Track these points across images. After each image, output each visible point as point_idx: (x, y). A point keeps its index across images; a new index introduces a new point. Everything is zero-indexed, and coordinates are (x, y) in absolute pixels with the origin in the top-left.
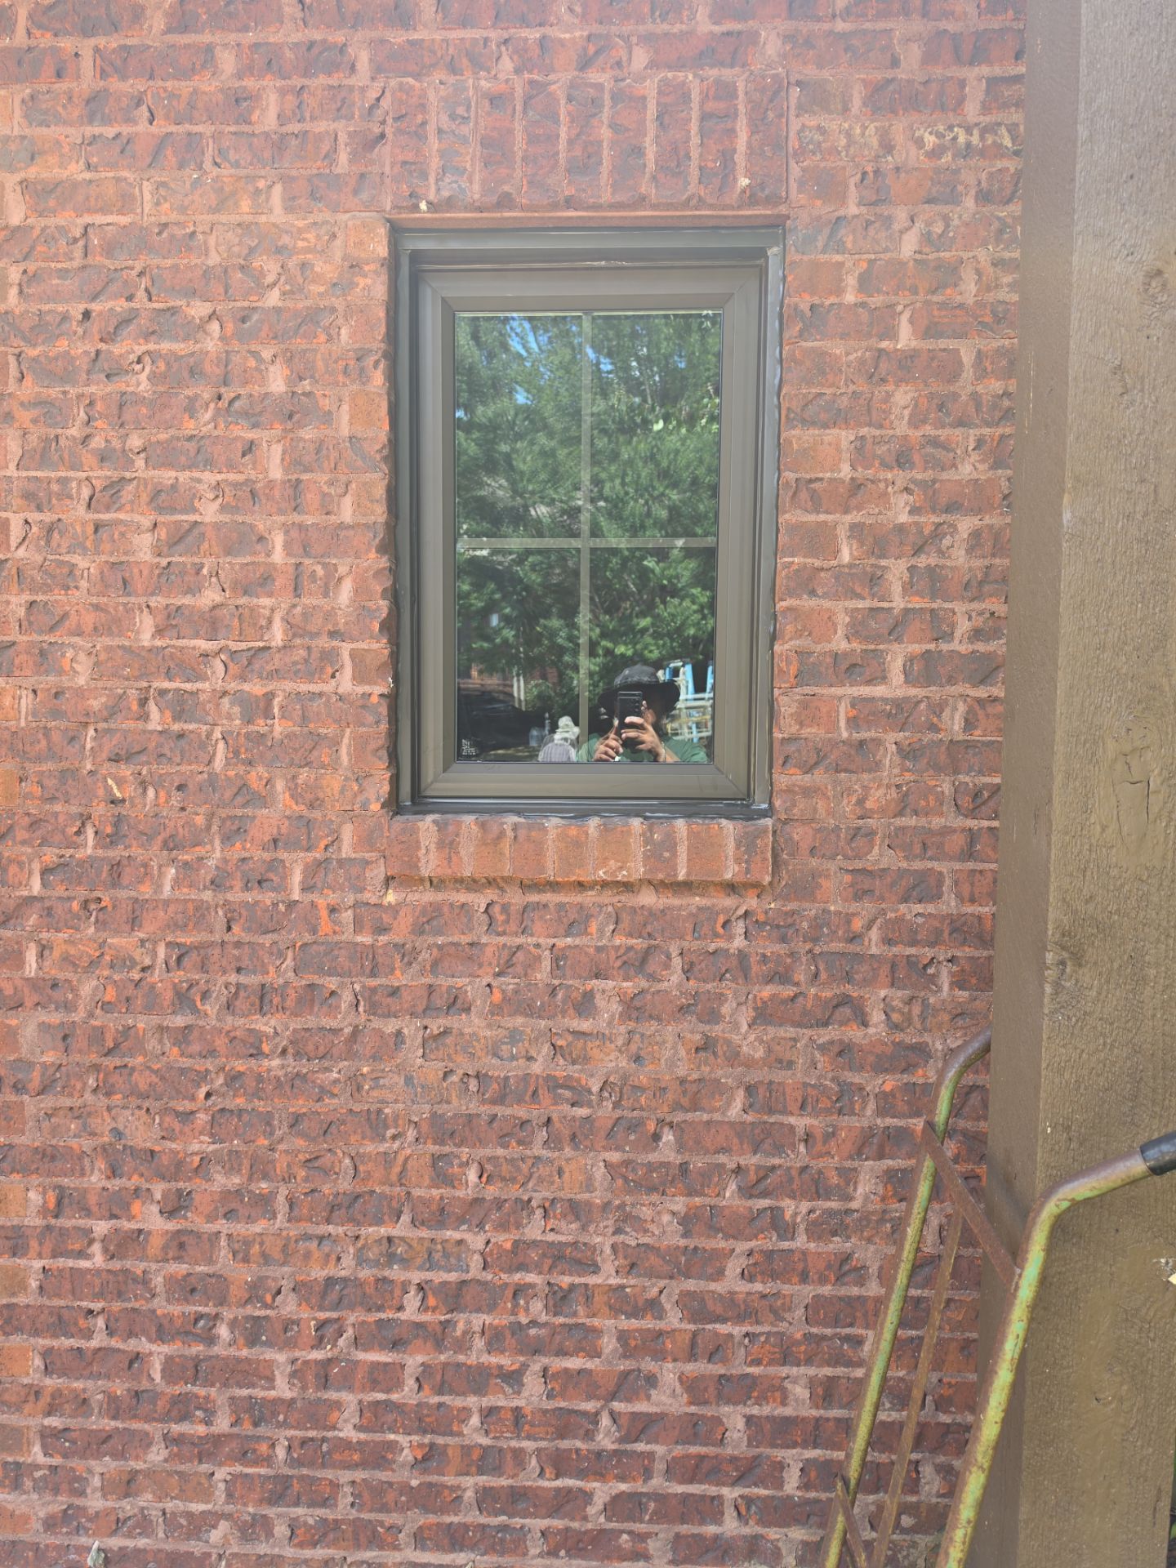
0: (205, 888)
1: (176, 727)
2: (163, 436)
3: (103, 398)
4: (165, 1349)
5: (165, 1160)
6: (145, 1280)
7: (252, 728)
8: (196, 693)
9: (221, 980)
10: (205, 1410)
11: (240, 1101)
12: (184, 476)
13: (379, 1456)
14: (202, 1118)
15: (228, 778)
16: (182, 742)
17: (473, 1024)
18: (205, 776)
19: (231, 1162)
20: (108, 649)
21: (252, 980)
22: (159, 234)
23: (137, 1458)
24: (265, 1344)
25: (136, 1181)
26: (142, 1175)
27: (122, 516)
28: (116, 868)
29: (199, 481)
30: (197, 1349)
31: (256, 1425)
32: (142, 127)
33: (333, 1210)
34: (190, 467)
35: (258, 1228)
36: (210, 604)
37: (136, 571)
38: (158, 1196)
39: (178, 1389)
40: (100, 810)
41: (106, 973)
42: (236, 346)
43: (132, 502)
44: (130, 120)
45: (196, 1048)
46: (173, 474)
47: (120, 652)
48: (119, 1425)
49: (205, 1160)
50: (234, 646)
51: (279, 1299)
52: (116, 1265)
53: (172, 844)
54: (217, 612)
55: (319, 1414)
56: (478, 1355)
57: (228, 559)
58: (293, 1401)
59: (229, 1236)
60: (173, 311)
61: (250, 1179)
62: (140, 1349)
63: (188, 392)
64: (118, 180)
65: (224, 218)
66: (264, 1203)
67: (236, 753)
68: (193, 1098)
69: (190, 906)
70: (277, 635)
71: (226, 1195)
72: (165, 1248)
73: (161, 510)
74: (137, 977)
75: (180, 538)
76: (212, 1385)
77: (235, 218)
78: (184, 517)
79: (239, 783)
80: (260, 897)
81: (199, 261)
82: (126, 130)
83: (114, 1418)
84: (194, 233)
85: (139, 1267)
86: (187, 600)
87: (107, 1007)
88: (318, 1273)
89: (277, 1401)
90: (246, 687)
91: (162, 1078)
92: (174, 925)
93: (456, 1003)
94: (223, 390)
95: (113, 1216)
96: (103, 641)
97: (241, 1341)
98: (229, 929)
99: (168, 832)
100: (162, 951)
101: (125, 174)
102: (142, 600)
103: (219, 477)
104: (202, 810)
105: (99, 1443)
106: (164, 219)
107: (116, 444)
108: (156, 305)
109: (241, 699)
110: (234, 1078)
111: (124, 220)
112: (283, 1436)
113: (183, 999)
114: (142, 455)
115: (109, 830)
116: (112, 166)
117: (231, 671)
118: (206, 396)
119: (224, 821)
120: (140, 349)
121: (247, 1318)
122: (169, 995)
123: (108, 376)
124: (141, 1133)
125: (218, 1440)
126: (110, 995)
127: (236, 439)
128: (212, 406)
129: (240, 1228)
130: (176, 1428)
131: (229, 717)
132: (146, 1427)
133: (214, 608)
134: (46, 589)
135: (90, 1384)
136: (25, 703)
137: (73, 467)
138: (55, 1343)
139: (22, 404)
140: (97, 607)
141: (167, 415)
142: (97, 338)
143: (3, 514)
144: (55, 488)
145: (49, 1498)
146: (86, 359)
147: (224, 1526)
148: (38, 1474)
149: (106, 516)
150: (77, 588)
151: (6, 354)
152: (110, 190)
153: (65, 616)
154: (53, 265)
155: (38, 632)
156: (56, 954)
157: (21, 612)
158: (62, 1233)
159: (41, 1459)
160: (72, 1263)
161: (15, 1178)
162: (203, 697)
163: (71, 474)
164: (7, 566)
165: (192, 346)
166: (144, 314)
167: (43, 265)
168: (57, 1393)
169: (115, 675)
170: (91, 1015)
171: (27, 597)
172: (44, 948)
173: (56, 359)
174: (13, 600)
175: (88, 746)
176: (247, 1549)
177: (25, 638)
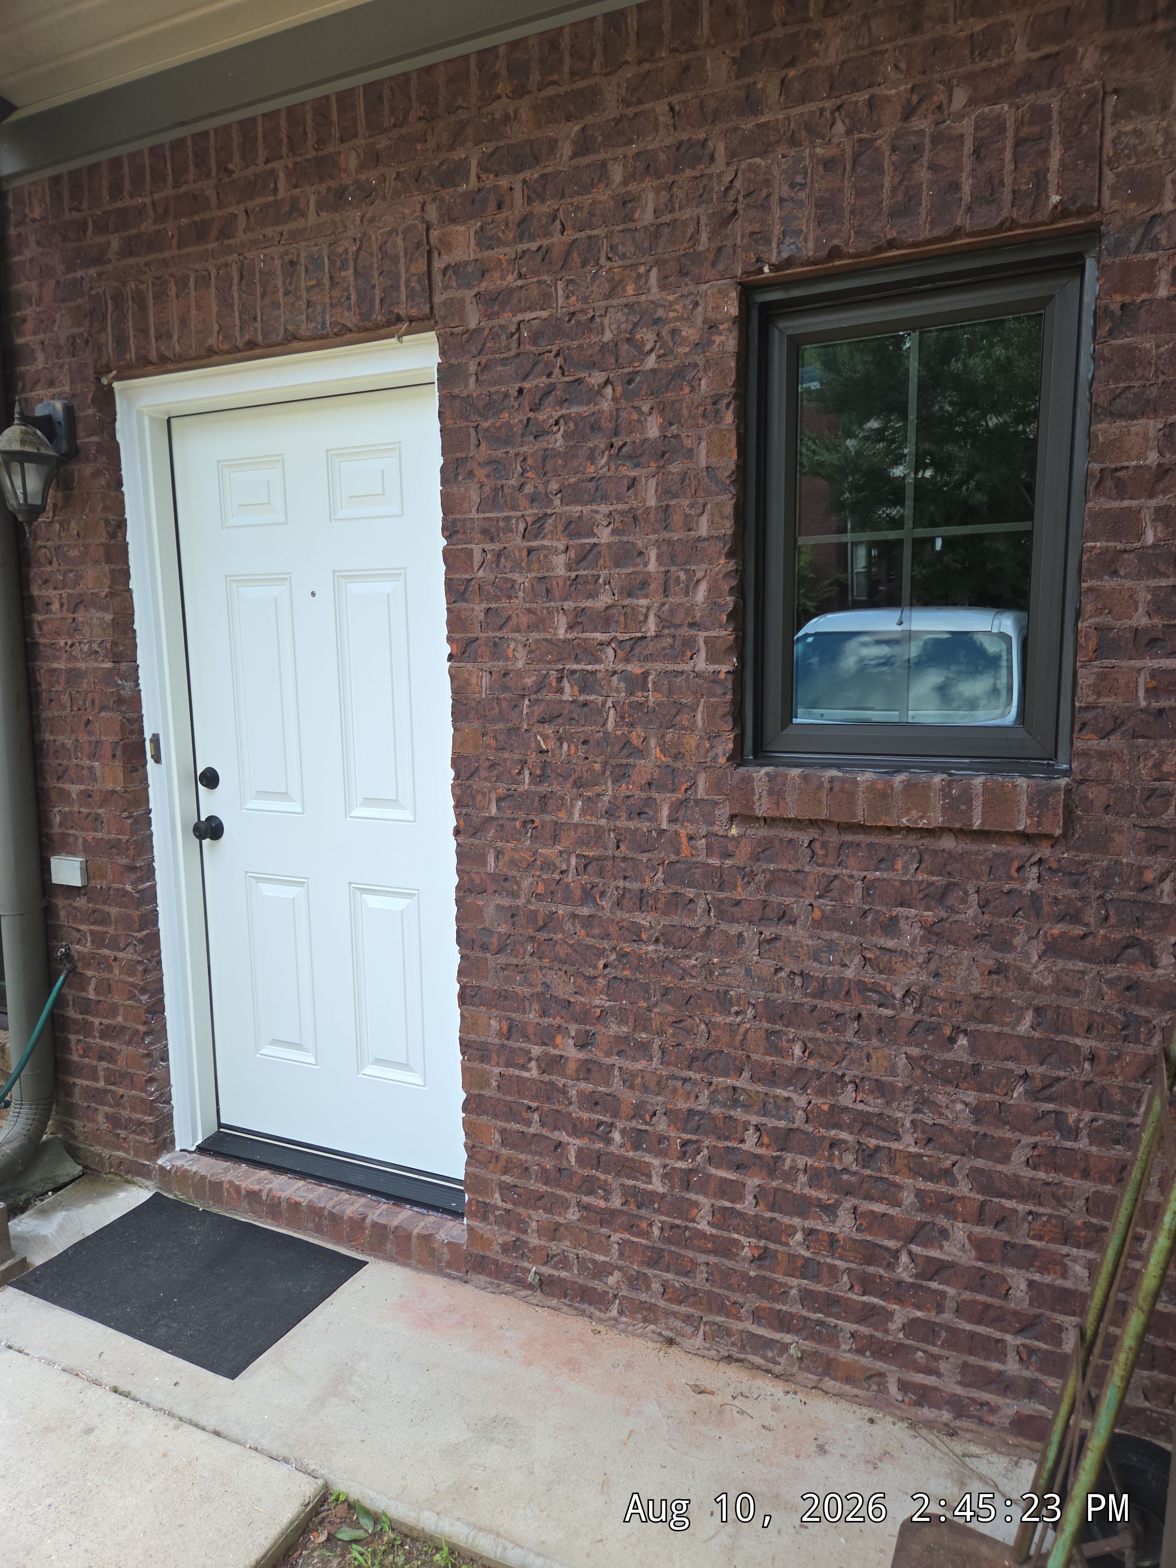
0: (602, 816)
1: (581, 698)
2: (572, 480)
3: (532, 455)
4: (578, 1142)
5: (577, 1009)
6: (564, 1091)
7: (633, 699)
8: (594, 673)
9: (613, 885)
10: (605, 1190)
11: (627, 973)
12: (587, 509)
13: (727, 1249)
14: (601, 980)
15: (616, 736)
16: (586, 709)
17: (798, 934)
18: (601, 734)
19: (622, 1016)
20: (537, 641)
21: (635, 886)
22: (569, 321)
23: (560, 1215)
24: (645, 1150)
25: (558, 1020)
26: (562, 1017)
27: (545, 542)
28: (544, 798)
29: (597, 512)
30: (599, 1145)
31: (639, 1207)
32: (556, 238)
33: (692, 1061)
34: (591, 502)
35: (640, 1065)
36: (604, 605)
37: (554, 583)
38: (573, 1034)
39: (586, 1172)
40: (533, 757)
41: (538, 873)
42: (623, 404)
43: (552, 532)
44: (548, 234)
45: (597, 931)
46: (579, 508)
47: (545, 643)
48: (548, 1187)
49: (604, 1012)
50: (621, 637)
51: (655, 1119)
52: (546, 1078)
53: (579, 784)
54: (610, 611)
55: (684, 1209)
56: (801, 1186)
57: (618, 570)
58: (663, 1196)
59: (621, 1069)
60: (579, 381)
61: (635, 1029)
62: (561, 1139)
63: (590, 445)
64: (539, 282)
65: (614, 302)
66: (644, 1048)
67: (623, 718)
68: (595, 967)
69: (592, 829)
70: (651, 627)
71: (618, 1039)
72: (578, 1071)
73: (571, 536)
74: (558, 877)
75: (585, 556)
76: (609, 1174)
77: (623, 301)
78: (586, 541)
79: (624, 740)
80: (639, 825)
81: (597, 339)
82: (545, 242)
83: (545, 1182)
84: (593, 317)
85: (561, 1081)
86: (589, 603)
87: (539, 897)
88: (683, 1105)
89: (653, 1193)
90: (629, 668)
91: (575, 951)
92: (580, 842)
93: (784, 916)
94: (614, 440)
95: (544, 1044)
96: (535, 635)
97: (629, 1145)
98: (618, 847)
99: (577, 775)
100: (573, 861)
101: (544, 277)
102: (559, 604)
103: (611, 508)
104: (599, 760)
105: (536, 1200)
106: (572, 309)
107: (541, 488)
108: (567, 379)
109: (627, 677)
110: (623, 955)
111: (544, 314)
112: (658, 1222)
113: (588, 895)
114: (559, 495)
115: (538, 772)
116: (536, 273)
117: (619, 656)
118: (602, 446)
119: (614, 768)
120: (556, 415)
121: (634, 1129)
122: (578, 892)
123: (535, 437)
124: (563, 989)
125: (613, 1213)
126: (540, 889)
127: (623, 477)
128: (607, 453)
129: (627, 1064)
130: (586, 1199)
131: (618, 691)
132: (566, 1194)
133: (608, 608)
134: (497, 599)
135: (529, 1157)
136: (486, 680)
137: (513, 509)
138: (508, 1126)
139: (479, 464)
140: (529, 611)
141: (575, 463)
142: (528, 409)
143: (469, 546)
144: (502, 524)
145: (504, 1231)
146: (521, 426)
147: (617, 1275)
148: (498, 1213)
149: (534, 544)
150: (516, 597)
151: (468, 427)
152: (535, 292)
153: (509, 618)
154: (497, 356)
155: (494, 630)
156: (507, 857)
157: (482, 616)
158: (512, 1050)
159: (499, 1203)
160: (517, 1072)
161: (483, 1009)
162: (599, 675)
163: (512, 513)
164: (473, 583)
165: (592, 408)
166: (559, 386)
167: (491, 357)
168: (509, 1160)
169: (541, 660)
170: (529, 902)
171: (484, 605)
172: (499, 853)
173: (501, 428)
174: (477, 608)
175: (525, 712)
176: (633, 1295)
177: (484, 635)
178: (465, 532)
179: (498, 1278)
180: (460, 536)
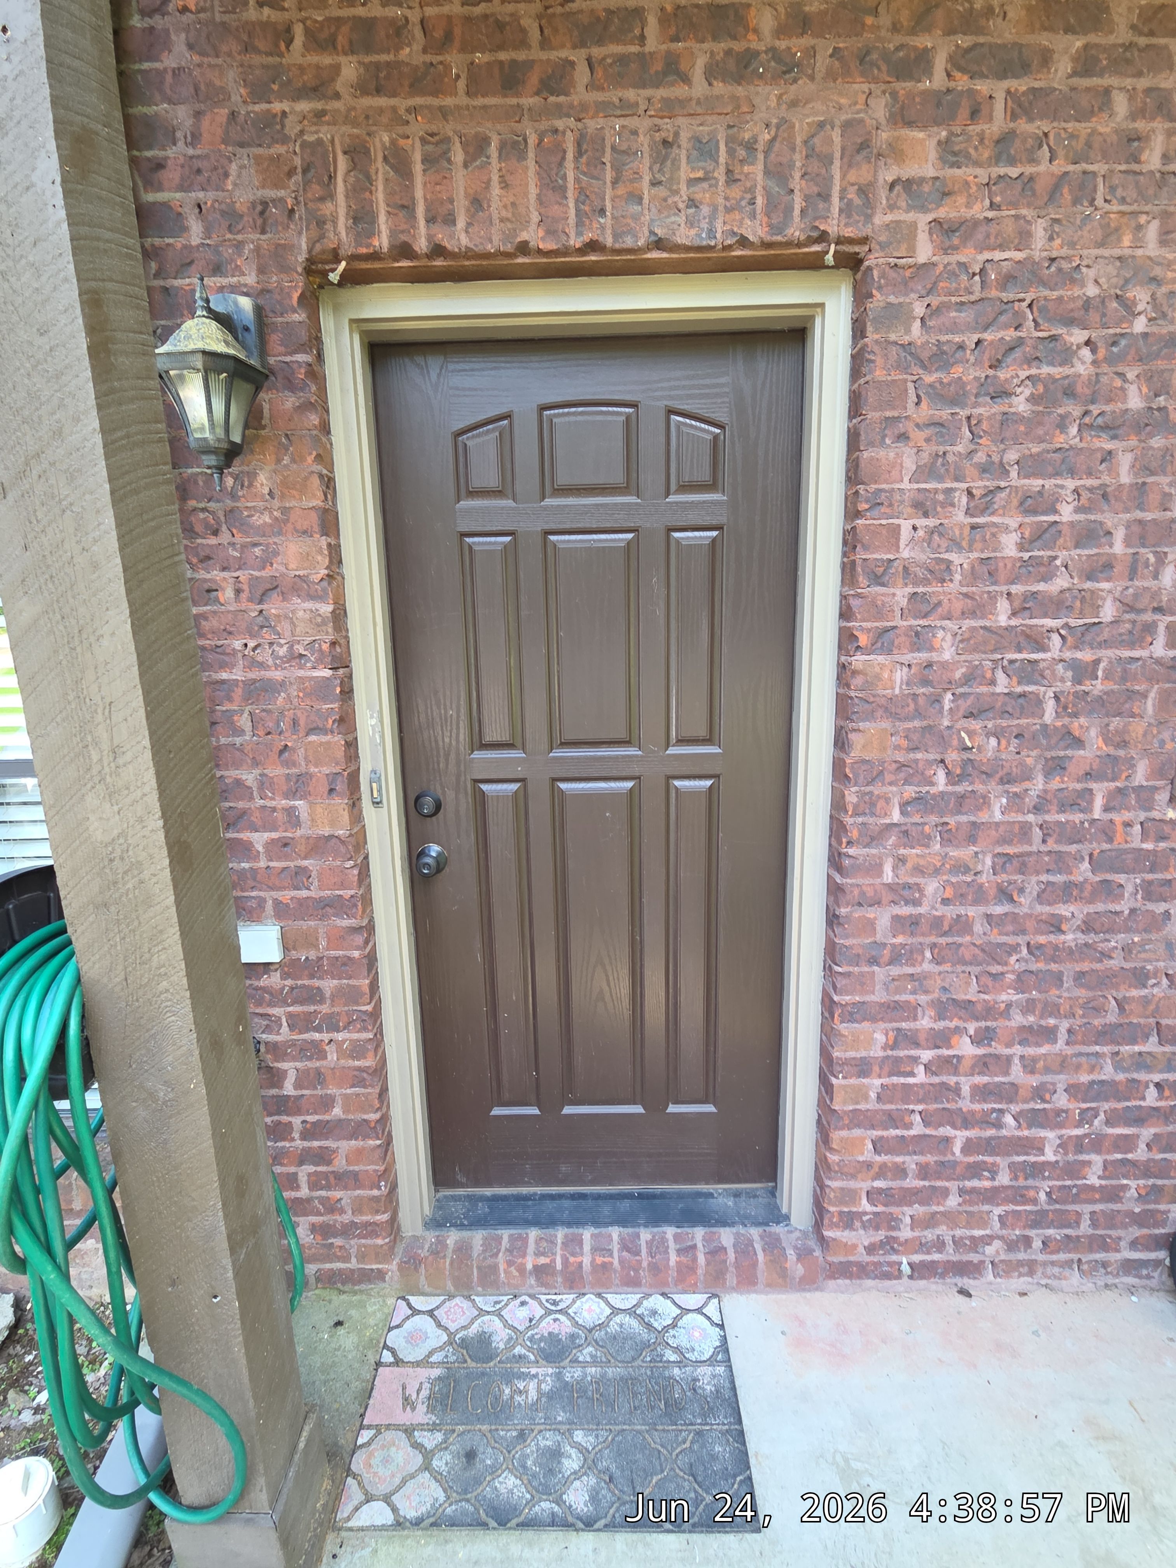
0: (1029, 812)
1: (1019, 689)
2: (1035, 450)
3: (989, 418)
4: (966, 1134)
5: (979, 1007)
6: (956, 1090)
7: (1079, 688)
8: (1036, 661)
9: (1034, 880)
10: (991, 1172)
11: (1041, 966)
12: (1049, 483)
13: (1114, 1195)
14: (1011, 977)
15: (1055, 728)
16: (1021, 700)
18: (1038, 726)
19: (1028, 1008)
20: (973, 629)
21: (1059, 878)
22: (1048, 267)
23: (938, 1204)
24: (1041, 1126)
25: (955, 1023)
26: (960, 1018)
27: (995, 519)
28: (961, 798)
29: (1062, 487)
30: (991, 1132)
31: (1026, 1179)
32: (1043, 167)
33: (1101, 1036)
34: (1057, 474)
35: (1043, 1050)
36: (1059, 589)
37: (1001, 564)
38: (972, 1032)
39: (971, 1159)
40: (953, 756)
41: (945, 878)
42: (1104, 368)
43: (1004, 507)
44: (1033, 161)
45: (1010, 928)
46: (1040, 482)
47: (981, 631)
48: (927, 1183)
49: (1009, 1005)
50: (1073, 622)
51: (1055, 1097)
52: (936, 1080)
53: (1007, 780)
54: (1064, 596)
55: (1074, 1170)
57: (1078, 551)
58: (1056, 1162)
59: (1022, 1057)
60: (1053, 338)
61: (1041, 1017)
62: (947, 1134)
63: (1060, 411)
64: (1018, 217)
65: (1106, 252)
66: (1049, 1034)
67: (1065, 708)
68: (1006, 964)
69: (1017, 827)
70: (1109, 612)
71: (1022, 1029)
72: (973, 1067)
73: (1027, 512)
74: (969, 879)
75: (1041, 535)
76: (998, 1155)
77: (1116, 252)
78: (1045, 518)
79: (1064, 731)
80: (1070, 817)
81: (1079, 293)
82: (1029, 170)
83: (923, 1179)
84: (1079, 266)
85: (952, 1080)
86: (1041, 587)
87: (945, 902)
88: (1085, 1078)
89: (1045, 1163)
90: (1079, 655)
91: (983, 950)
92: (1002, 841)
94: (1089, 407)
95: (938, 1047)
96: (968, 623)
97: (1022, 1126)
98: (1044, 841)
99: (1005, 771)
100: (991, 859)
101: (1024, 211)
102: (1004, 588)
103: (1079, 483)
104: (1034, 753)
105: (911, 1196)
106: (1054, 254)
107: (996, 458)
108: (1040, 334)
109: (1073, 665)
110: (1036, 949)
111: (1019, 255)
112: (1046, 1185)
113: (1005, 894)
114: (1017, 467)
115: (958, 771)
116: (1014, 205)
117: (1067, 643)
118: (1075, 413)
119: (1048, 761)
120: (1023, 374)
121: (1029, 1110)
122: (993, 892)
123: (994, 399)
124: (965, 989)
125: (995, 1190)
126: (949, 893)
127: (1097, 449)
128: (1078, 421)
129: (1031, 1051)
130: (969, 1184)
131: (1062, 680)
132: (947, 1184)
133: (1062, 592)
134: (926, 582)
135: (907, 1159)
136: (900, 675)
137: (957, 479)
138: (885, 1133)
139: (917, 425)
140: (966, 595)
141: (1040, 432)
142: (987, 364)
143: (896, 521)
144: (941, 497)
145: (871, 1232)
146: (976, 384)
147: (997, 1244)
148: (865, 1218)
149: (980, 520)
150: (951, 581)
151: (906, 381)
152: (1009, 228)
153: (939, 604)
154: (953, 299)
155: (916, 617)
156: (909, 865)
157: (904, 602)
158: (898, 1060)
159: (868, 1208)
160: (902, 1080)
161: (866, 1025)
162: (1042, 665)
163: (955, 485)
164: (895, 564)
165: (1066, 371)
166: (1029, 342)
167: (946, 299)
168: (883, 1166)
169: (975, 650)
170: (933, 908)
171: (910, 590)
172: (901, 860)
173: (949, 384)
174: (899, 592)
175: (947, 707)
176: (1012, 1257)
177: (905, 623)
178: (891, 505)
179: (859, 1278)
180: (883, 509)
